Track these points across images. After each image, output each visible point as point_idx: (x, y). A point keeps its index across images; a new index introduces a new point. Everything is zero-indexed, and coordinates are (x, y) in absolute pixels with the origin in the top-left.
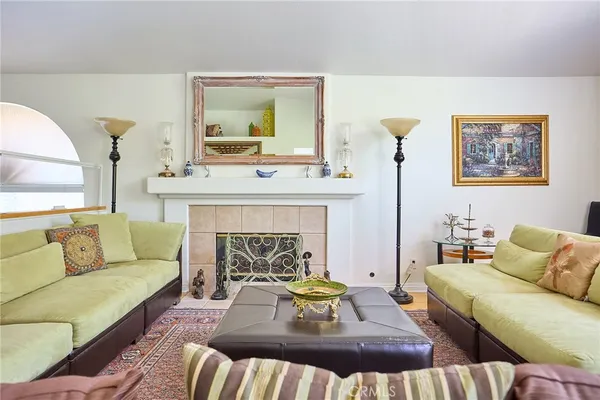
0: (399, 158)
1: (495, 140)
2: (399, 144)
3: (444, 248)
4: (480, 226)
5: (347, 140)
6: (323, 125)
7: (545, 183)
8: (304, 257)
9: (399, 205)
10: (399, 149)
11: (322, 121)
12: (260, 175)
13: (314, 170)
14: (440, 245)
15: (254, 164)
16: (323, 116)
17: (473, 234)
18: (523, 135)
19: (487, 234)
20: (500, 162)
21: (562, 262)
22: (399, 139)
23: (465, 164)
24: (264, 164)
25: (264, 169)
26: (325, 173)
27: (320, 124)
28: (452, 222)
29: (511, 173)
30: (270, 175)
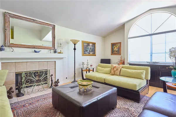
0: (75, 49)
1: (89, 46)
2: (75, 46)
3: (83, 69)
4: (90, 64)
5: (61, 44)
6: (55, 39)
7: (95, 55)
8: (51, 76)
9: (75, 60)
10: (75, 47)
11: (55, 38)
12: (35, 52)
13: (52, 51)
14: (82, 69)
15: (33, 48)
16: (55, 36)
17: (88, 66)
18: (93, 46)
19: (91, 66)
20: (90, 51)
21: (115, 69)
22: (75, 44)
23: (84, 51)
24: (36, 48)
25: (37, 50)
26: (55, 52)
27: (54, 38)
28: (83, 64)
29: (91, 53)
30: (39, 52)
